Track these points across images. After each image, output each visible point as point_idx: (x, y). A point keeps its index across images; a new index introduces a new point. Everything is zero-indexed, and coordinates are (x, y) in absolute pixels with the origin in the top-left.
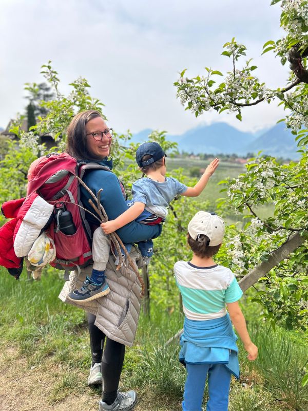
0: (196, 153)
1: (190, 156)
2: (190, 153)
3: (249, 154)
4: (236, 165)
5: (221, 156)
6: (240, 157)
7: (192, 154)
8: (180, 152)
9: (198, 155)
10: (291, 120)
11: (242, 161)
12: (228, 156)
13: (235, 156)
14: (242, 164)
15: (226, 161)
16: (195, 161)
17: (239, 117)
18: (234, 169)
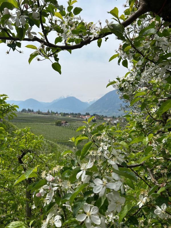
0: (59, 113)
1: (55, 114)
2: (55, 112)
3: (86, 113)
4: (80, 119)
5: (72, 114)
6: (82, 115)
7: (57, 113)
8: (50, 112)
9: (60, 114)
10: (123, 83)
11: (83, 117)
12: (76, 114)
13: (80, 114)
14: (83, 119)
15: (75, 117)
16: (59, 117)
17: (56, 67)
18: (79, 121)
